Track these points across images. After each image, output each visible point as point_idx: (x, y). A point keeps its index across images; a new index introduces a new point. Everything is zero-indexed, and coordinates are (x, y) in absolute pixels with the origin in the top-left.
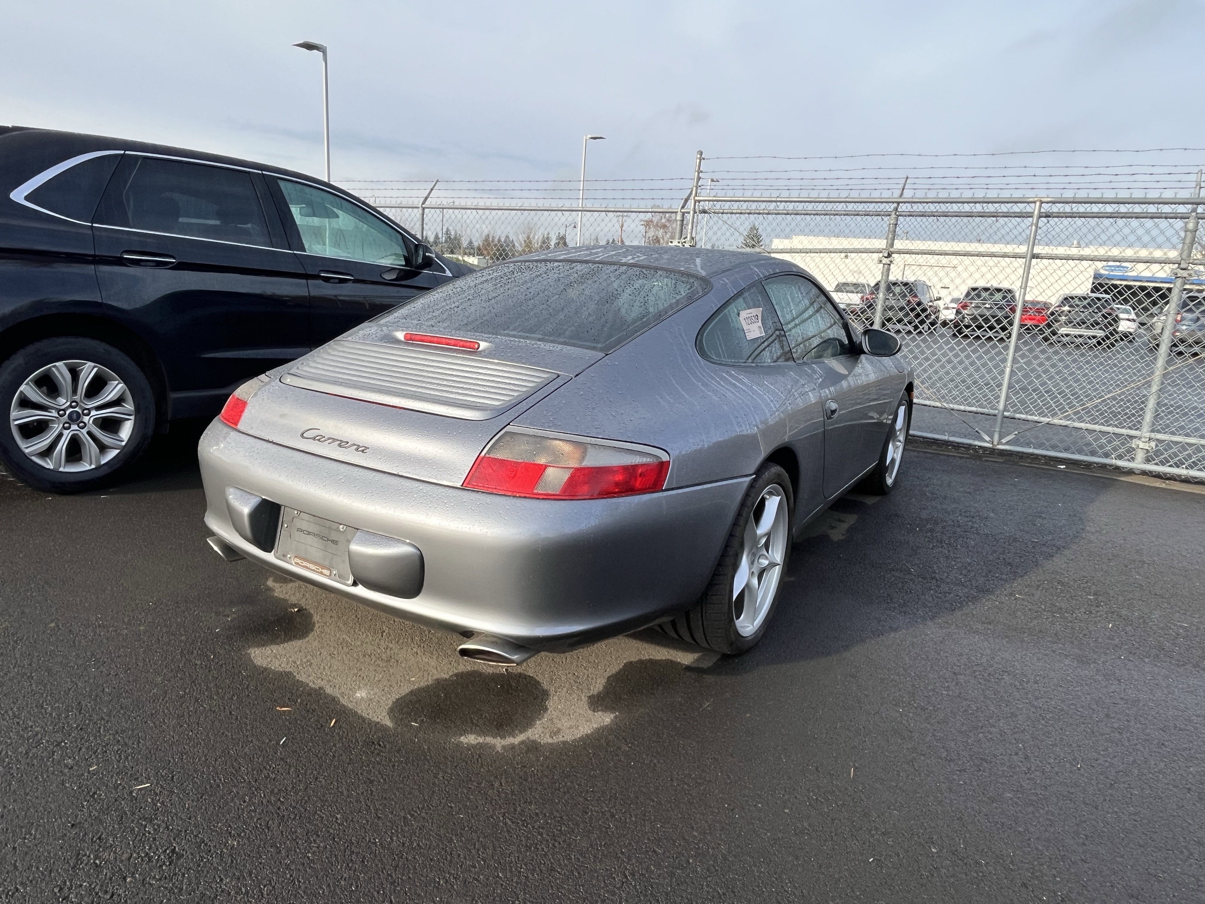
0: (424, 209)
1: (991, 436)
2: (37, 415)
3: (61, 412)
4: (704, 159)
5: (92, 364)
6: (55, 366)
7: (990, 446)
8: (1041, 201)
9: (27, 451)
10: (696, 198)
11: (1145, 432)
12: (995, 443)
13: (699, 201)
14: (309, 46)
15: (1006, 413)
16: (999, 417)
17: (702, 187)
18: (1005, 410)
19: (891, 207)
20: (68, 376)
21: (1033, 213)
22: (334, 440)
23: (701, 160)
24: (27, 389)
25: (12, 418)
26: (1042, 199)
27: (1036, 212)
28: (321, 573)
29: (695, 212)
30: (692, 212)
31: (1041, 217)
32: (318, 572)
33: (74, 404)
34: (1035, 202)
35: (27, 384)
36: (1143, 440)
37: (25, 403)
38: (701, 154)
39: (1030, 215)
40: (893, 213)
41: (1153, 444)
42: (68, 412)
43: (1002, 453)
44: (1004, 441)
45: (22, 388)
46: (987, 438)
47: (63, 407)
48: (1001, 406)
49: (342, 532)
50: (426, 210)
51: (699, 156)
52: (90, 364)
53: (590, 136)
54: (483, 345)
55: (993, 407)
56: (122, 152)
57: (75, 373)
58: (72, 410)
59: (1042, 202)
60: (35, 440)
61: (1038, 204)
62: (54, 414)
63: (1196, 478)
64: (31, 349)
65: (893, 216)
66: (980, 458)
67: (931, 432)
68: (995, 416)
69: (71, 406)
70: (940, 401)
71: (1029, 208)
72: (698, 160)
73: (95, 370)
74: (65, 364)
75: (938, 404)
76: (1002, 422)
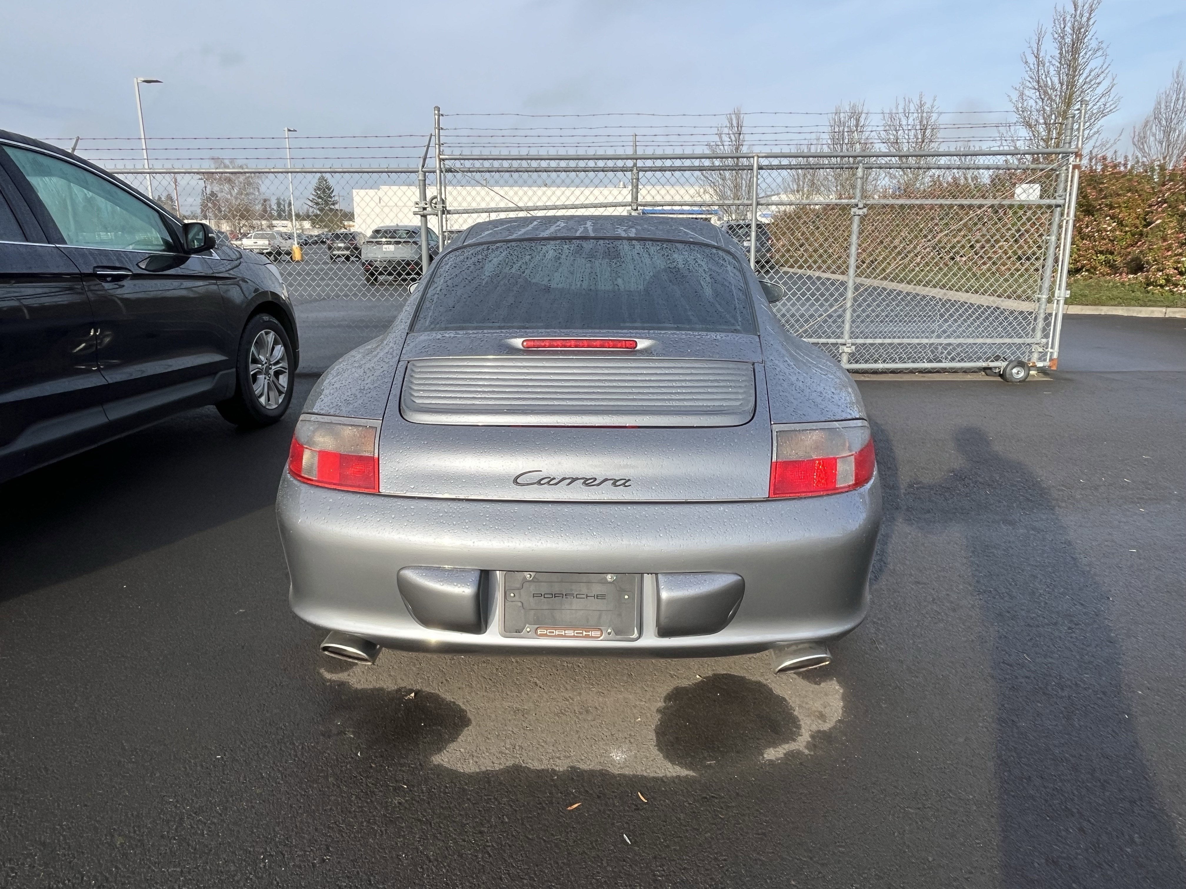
4: (442, 115)
10: (441, 157)
11: (846, 338)
13: (444, 160)
17: (445, 145)
19: (631, 163)
22: (574, 480)
23: (439, 116)
27: (755, 165)
28: (587, 637)
29: (441, 171)
30: (438, 171)
32: (583, 637)
34: (754, 157)
36: (848, 345)
38: (439, 111)
40: (633, 169)
41: (853, 347)
49: (610, 583)
51: (436, 112)
54: (642, 344)
59: (758, 157)
61: (756, 158)
63: (871, 369)
65: (635, 171)
72: (437, 117)
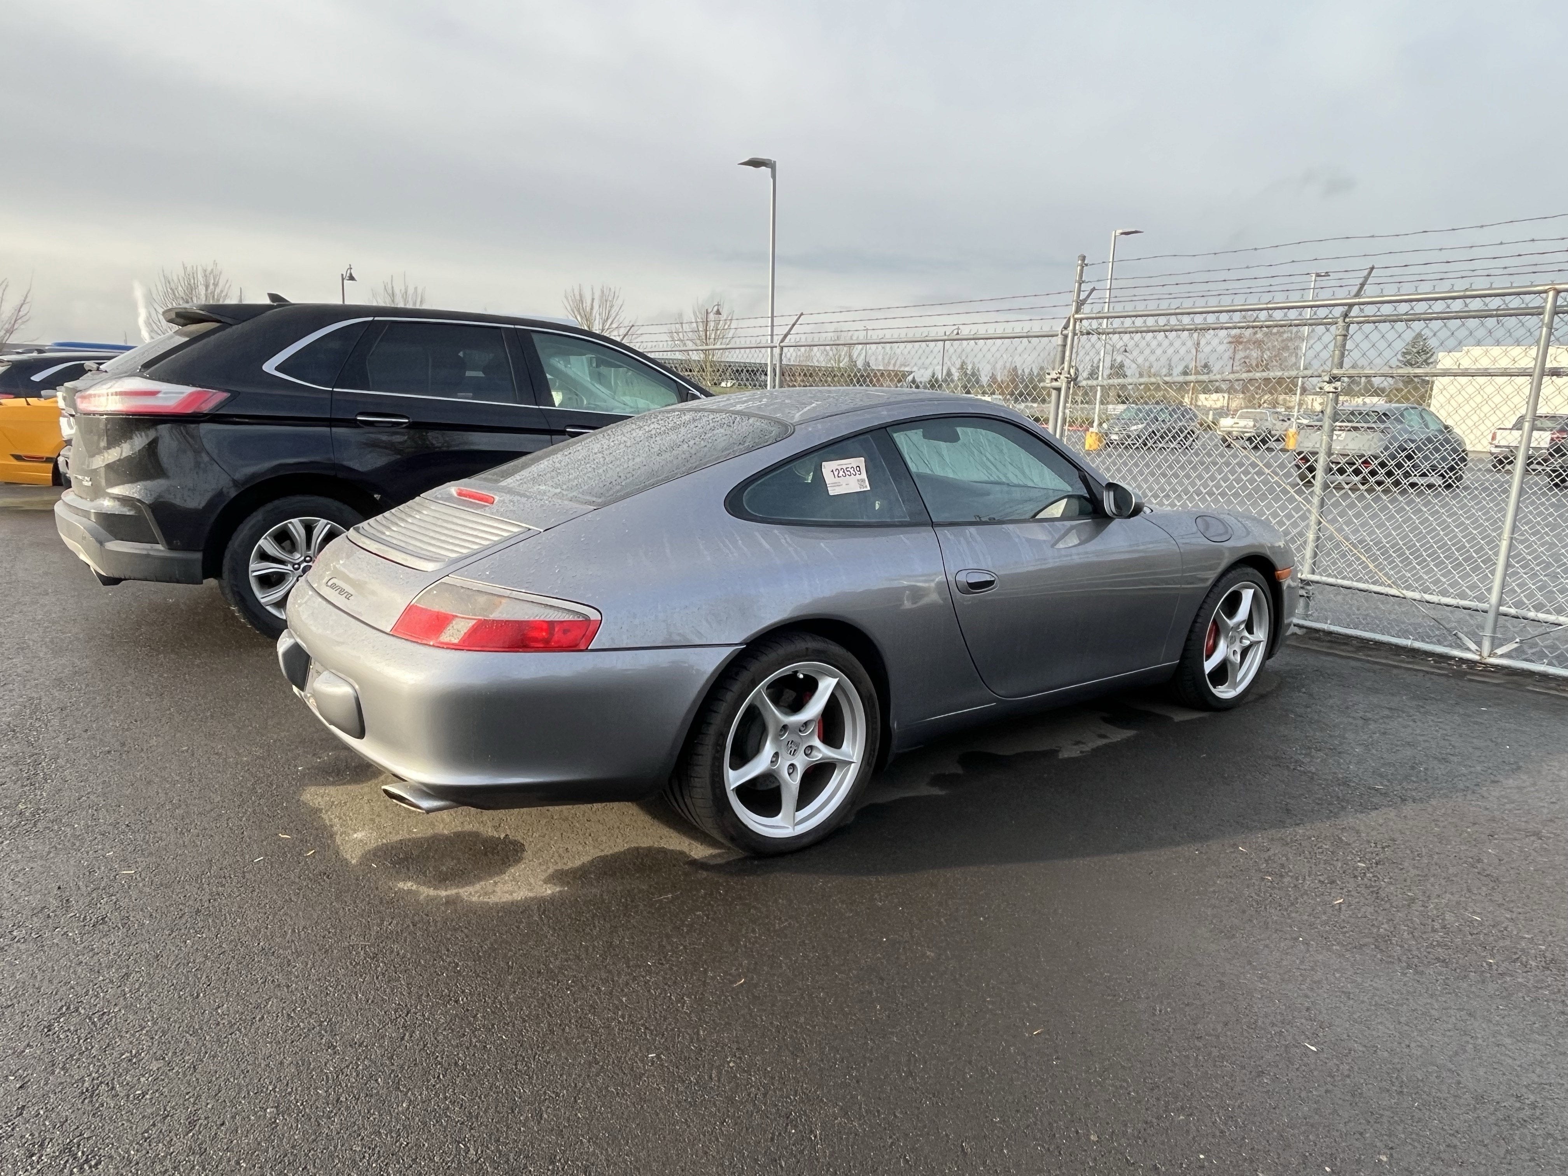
0: (782, 348)
1: (1479, 644)
2: (274, 567)
3: (296, 566)
5: (326, 521)
6: (290, 523)
7: (1476, 657)
8: (1555, 289)
9: (262, 601)
10: (1076, 316)
12: (1485, 653)
13: (1081, 320)
14: (755, 163)
15: (1503, 609)
16: (1491, 616)
18: (1501, 602)
19: (1338, 311)
20: (302, 531)
21: (1543, 307)
24: (266, 543)
25: (250, 570)
26: (1557, 287)
27: (1549, 306)
29: (1075, 334)
30: (1070, 334)
31: (1557, 313)
33: (308, 559)
34: (1546, 292)
35: (265, 538)
37: (264, 556)
39: (1538, 312)
40: (1340, 320)
42: (302, 566)
43: (1499, 668)
44: (1499, 651)
45: (261, 542)
46: (1473, 647)
47: (297, 561)
48: (1494, 598)
50: (785, 349)
52: (323, 521)
53: (1121, 231)
55: (1481, 598)
56: (371, 319)
57: (309, 529)
58: (305, 564)
59: (1558, 292)
60: (273, 591)
61: (1551, 294)
62: (290, 567)
64: (269, 506)
65: (1341, 323)
66: (1461, 675)
67: (1372, 630)
68: (1486, 612)
69: (305, 561)
70: (1398, 586)
71: (1534, 301)
73: (329, 526)
74: (300, 521)
75: (1394, 591)
76: (1496, 621)
